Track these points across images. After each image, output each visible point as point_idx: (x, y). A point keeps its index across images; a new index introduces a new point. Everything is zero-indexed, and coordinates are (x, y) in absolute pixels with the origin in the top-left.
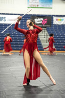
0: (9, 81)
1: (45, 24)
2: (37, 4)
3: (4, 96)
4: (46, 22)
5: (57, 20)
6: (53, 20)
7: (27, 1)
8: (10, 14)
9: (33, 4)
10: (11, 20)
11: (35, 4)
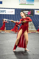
0: (8, 49)
1: (30, 15)
2: (25, 2)
3: (5, 58)
4: (30, 13)
5: (37, 12)
6: (34, 12)
7: (19, 1)
8: (9, 8)
9: (22, 2)
10: (9, 12)
11: (24, 2)
